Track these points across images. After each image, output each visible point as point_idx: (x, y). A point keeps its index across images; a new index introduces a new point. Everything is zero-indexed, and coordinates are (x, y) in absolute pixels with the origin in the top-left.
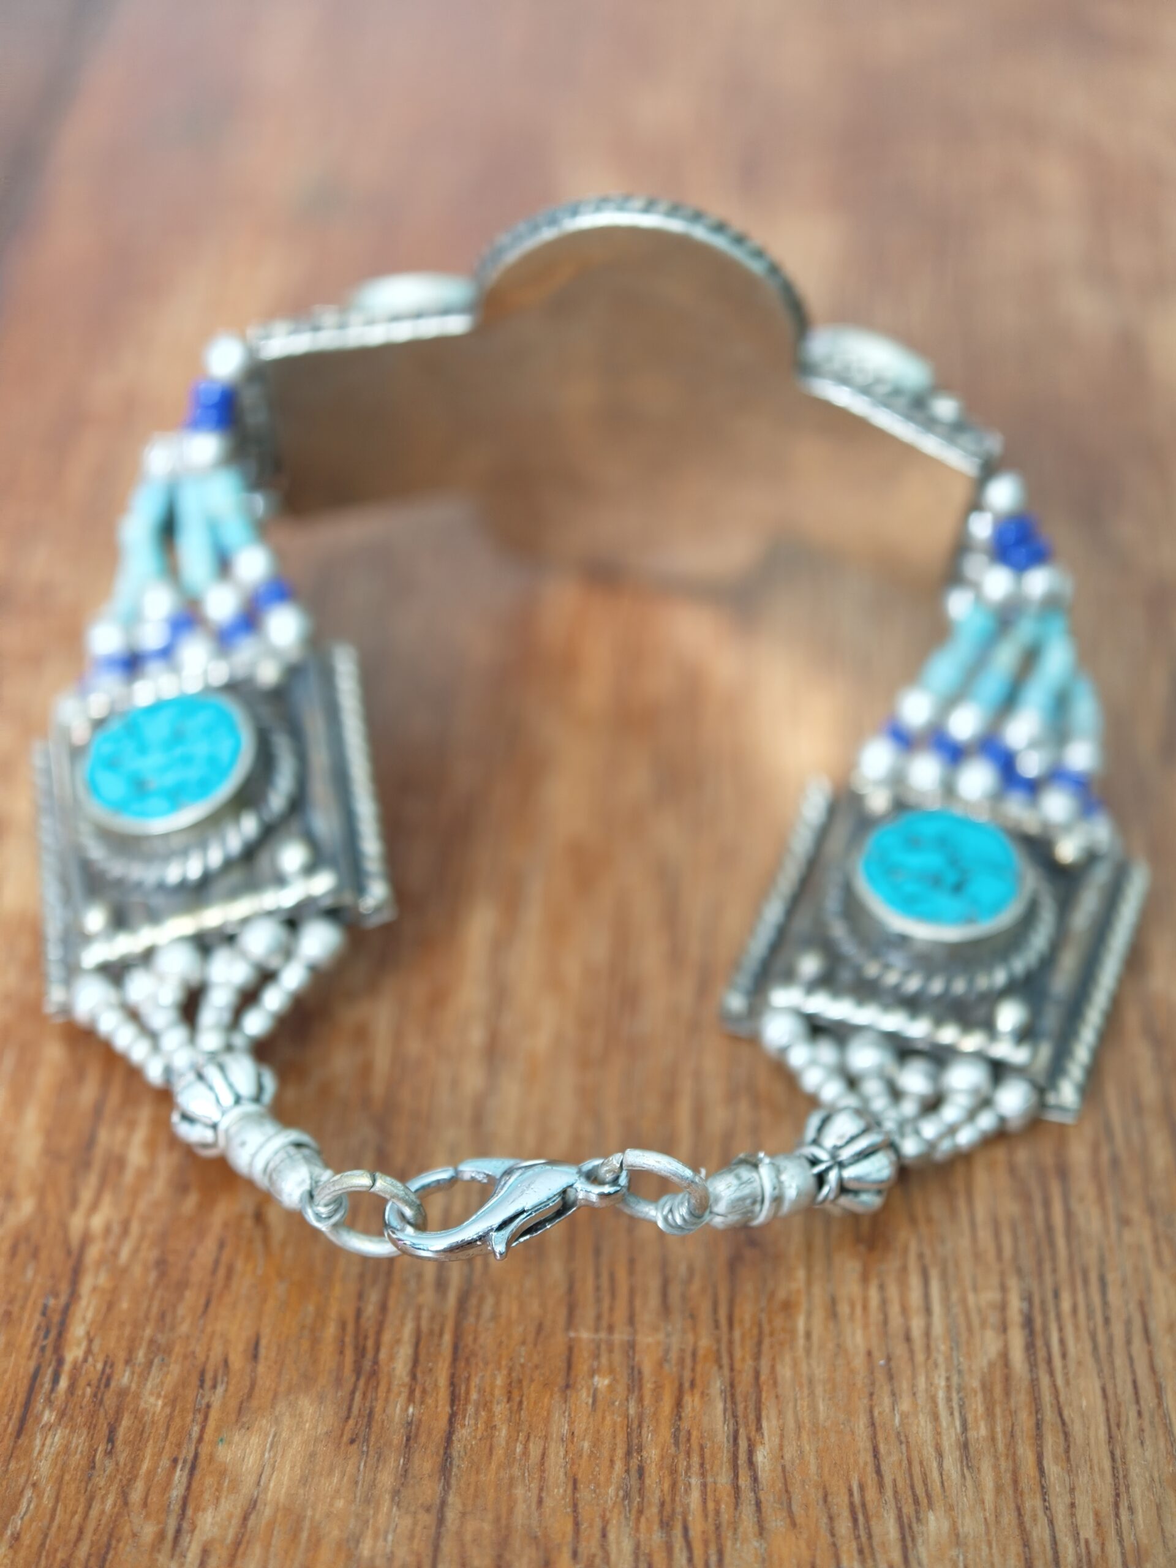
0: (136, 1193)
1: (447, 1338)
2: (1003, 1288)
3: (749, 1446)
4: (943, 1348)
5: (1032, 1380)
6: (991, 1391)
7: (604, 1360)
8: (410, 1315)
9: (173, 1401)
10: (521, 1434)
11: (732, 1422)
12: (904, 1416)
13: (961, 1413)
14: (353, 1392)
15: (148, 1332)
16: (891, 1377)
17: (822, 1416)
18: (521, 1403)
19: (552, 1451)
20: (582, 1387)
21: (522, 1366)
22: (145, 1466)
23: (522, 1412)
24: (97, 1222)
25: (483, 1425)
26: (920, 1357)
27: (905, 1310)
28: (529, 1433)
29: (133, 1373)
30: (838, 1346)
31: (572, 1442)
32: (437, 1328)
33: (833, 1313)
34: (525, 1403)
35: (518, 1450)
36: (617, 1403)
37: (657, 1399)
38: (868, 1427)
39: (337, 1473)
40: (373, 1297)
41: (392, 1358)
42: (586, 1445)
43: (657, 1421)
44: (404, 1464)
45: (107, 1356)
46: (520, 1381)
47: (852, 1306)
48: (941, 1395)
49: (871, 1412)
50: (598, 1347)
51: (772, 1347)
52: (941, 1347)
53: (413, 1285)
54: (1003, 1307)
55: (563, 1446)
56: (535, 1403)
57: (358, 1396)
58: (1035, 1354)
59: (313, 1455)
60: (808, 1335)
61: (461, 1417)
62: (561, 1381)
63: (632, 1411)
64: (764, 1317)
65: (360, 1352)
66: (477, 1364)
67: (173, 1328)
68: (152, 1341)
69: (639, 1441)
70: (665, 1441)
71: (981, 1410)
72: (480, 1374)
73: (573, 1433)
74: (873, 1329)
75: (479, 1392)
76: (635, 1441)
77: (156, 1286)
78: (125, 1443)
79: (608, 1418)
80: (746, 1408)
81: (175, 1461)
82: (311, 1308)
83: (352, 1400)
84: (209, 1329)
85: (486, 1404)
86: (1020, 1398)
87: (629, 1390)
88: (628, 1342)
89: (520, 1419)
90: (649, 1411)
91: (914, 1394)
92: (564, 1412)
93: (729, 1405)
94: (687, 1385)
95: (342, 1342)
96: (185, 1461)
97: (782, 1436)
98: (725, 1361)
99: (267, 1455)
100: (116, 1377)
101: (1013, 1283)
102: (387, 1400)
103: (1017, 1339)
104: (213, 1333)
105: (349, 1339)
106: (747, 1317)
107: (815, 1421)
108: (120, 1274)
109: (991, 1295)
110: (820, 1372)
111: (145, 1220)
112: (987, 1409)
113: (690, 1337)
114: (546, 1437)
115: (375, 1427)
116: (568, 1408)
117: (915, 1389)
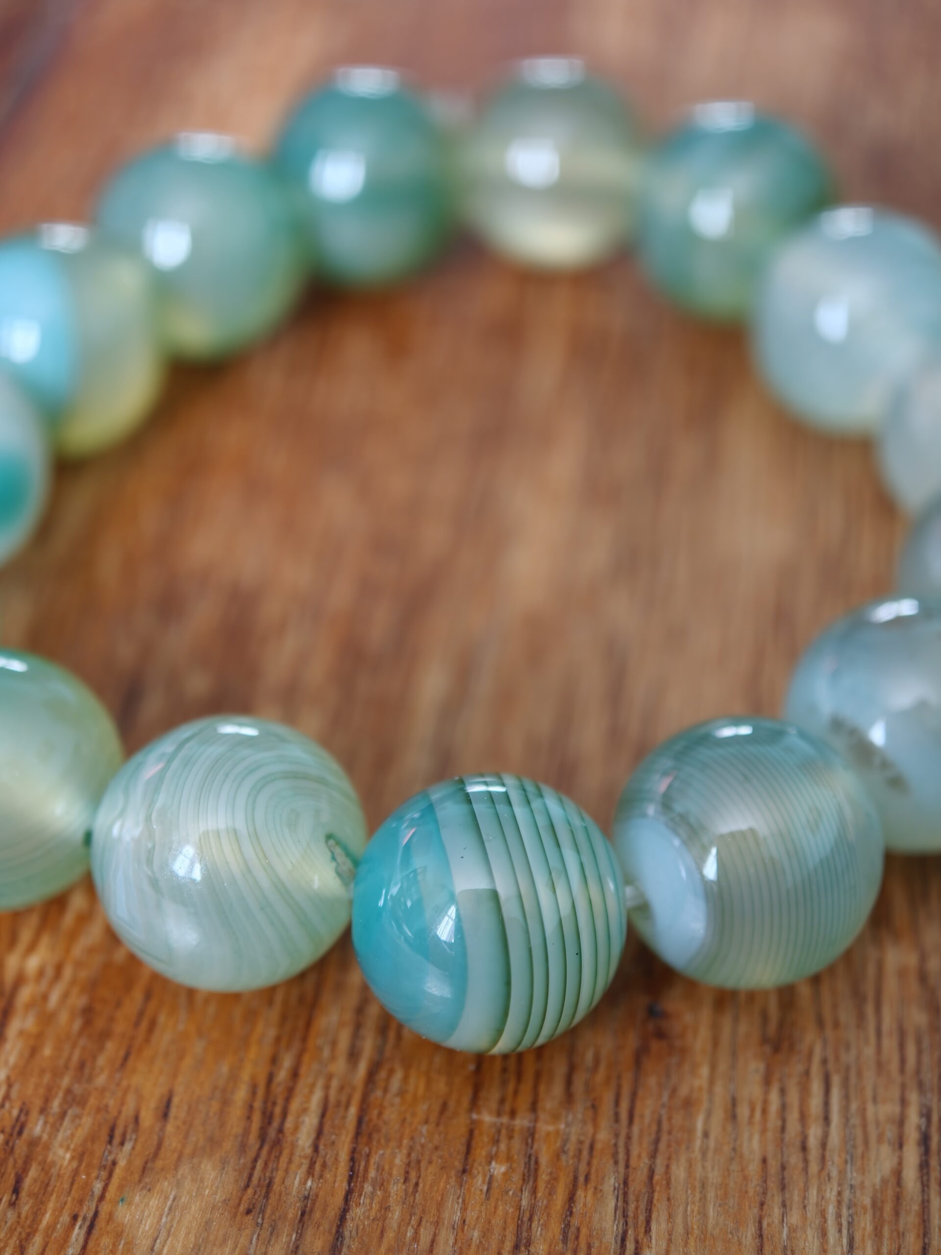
0: (73, 935)
1: (353, 1111)
2: (903, 1102)
3: (636, 1248)
4: (836, 1159)
5: (923, 1201)
6: (881, 1210)
7: (503, 1146)
8: (320, 1084)
9: (80, 1156)
10: (413, 1218)
11: (622, 1222)
12: (792, 1230)
13: (849, 1230)
14: (255, 1160)
15: (66, 1081)
16: (783, 1188)
17: (711, 1222)
18: (417, 1184)
19: (441, 1238)
20: (479, 1173)
21: (423, 1146)
22: (47, 1218)
23: (417, 1195)
24: (33, 963)
25: (378, 1206)
26: (814, 1168)
27: (803, 1117)
28: (421, 1217)
29: (46, 1123)
30: (734, 1149)
31: (463, 1231)
32: (344, 1099)
33: (733, 1116)
34: (421, 1185)
35: (409, 1234)
36: (511, 1193)
37: (551, 1193)
38: (756, 1238)
39: (230, 1243)
40: (287, 1062)
41: (296, 1128)
42: (476, 1234)
43: (549, 1215)
44: (296, 1239)
45: (24, 1103)
46: (419, 1162)
47: (752, 1110)
48: (831, 1210)
49: (760, 1223)
50: (499, 1132)
51: (669, 1146)
52: (835, 1160)
53: (326, 1053)
54: (901, 1122)
55: (453, 1233)
56: (431, 1186)
57: (260, 1164)
58: (928, 1174)
59: (208, 1223)
60: (706, 1135)
61: (357, 1194)
62: (458, 1165)
63: (524, 1203)
64: (663, 1112)
65: (268, 1118)
66: (379, 1141)
67: (90, 1079)
68: (68, 1091)
69: (528, 1235)
70: (554, 1237)
71: (869, 1228)
72: (381, 1152)
73: (464, 1221)
74: (770, 1135)
75: (378, 1169)
76: (525, 1234)
77: (80, 1034)
78: (30, 1195)
79: (501, 1208)
80: (637, 1208)
81: (75, 1218)
82: (225, 1069)
83: (253, 1168)
84: (125, 1083)
85: (382, 1184)
86: (910, 1219)
87: (524, 1180)
88: (529, 1129)
89: (414, 1202)
90: (542, 1202)
91: (805, 1207)
92: (458, 1198)
93: (620, 1204)
94: (581, 1179)
95: (251, 1108)
96: (84, 1219)
97: (670, 1241)
98: (621, 1156)
99: (164, 1220)
100: (29, 1125)
101: (913, 1097)
102: (287, 1171)
103: (912, 1155)
104: (129, 1087)
105: (258, 1104)
106: (648, 1113)
107: (704, 1227)
108: (47, 1019)
109: (889, 1109)
110: (714, 1176)
111: (78, 965)
112: (876, 1228)
113: (590, 1129)
114: (437, 1223)
115: (273, 1198)
116: (462, 1194)
117: (806, 1202)
